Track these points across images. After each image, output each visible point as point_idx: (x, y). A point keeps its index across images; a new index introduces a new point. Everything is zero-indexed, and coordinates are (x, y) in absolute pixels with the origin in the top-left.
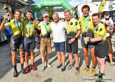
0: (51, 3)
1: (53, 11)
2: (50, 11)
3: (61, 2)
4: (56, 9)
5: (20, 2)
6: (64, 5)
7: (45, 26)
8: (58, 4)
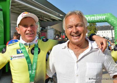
0: (92, 17)
1: (95, 29)
2: (91, 29)
3: (107, 17)
4: (100, 26)
5: (49, 16)
6: (110, 21)
7: (27, 58)
8: (102, 19)
